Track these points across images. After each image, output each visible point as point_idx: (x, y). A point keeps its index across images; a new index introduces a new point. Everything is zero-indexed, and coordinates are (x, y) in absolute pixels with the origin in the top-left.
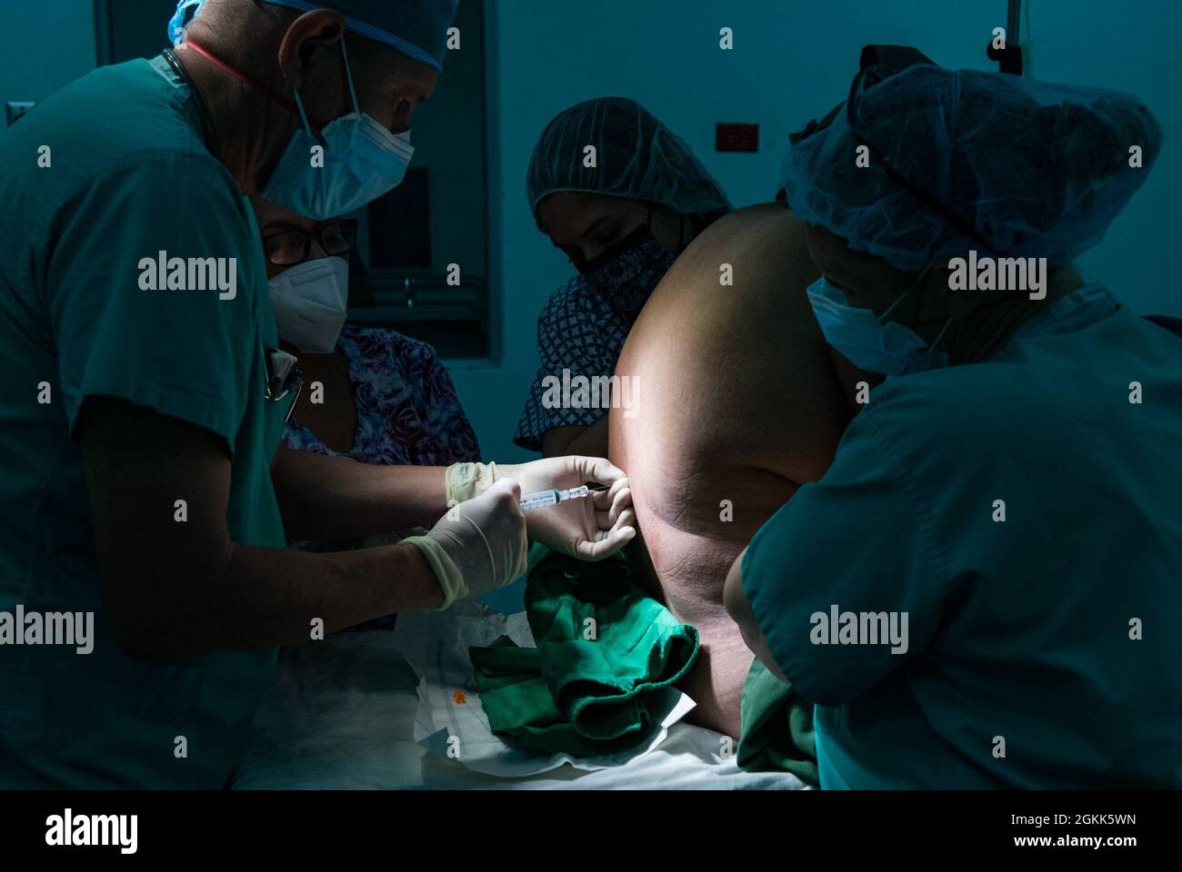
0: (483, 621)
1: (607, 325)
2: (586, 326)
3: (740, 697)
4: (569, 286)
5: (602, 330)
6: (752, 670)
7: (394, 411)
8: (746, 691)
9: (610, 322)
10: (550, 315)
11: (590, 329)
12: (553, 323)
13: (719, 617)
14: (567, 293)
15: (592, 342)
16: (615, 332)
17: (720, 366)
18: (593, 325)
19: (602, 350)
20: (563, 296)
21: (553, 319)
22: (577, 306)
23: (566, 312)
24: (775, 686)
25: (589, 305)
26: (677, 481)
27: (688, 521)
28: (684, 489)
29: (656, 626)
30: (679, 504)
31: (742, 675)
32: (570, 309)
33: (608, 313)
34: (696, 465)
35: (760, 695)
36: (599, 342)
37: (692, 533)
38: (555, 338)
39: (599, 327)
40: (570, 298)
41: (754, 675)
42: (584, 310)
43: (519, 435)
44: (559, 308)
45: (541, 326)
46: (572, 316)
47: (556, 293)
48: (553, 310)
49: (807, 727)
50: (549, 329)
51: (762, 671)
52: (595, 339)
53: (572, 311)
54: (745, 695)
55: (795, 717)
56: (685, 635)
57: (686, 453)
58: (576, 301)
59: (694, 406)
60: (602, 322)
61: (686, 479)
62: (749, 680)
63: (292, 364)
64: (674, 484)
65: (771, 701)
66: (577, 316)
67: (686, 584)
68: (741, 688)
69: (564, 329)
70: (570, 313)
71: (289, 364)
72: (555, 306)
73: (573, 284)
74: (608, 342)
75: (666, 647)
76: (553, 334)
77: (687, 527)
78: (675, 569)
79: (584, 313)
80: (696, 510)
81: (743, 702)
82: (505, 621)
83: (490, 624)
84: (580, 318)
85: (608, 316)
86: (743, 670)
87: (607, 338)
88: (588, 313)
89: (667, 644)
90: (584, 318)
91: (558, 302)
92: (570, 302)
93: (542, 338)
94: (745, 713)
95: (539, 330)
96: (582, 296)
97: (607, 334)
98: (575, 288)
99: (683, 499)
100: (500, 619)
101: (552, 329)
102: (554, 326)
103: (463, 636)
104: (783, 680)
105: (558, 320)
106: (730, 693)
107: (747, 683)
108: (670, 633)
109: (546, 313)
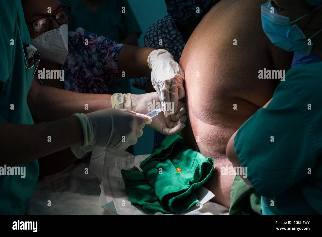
0: (125, 158)
1: (173, 40)
2: (165, 39)
3: (230, 191)
4: (158, 23)
5: (172, 42)
6: (235, 179)
7: (78, 73)
8: (233, 188)
9: (175, 38)
10: (150, 34)
11: (167, 41)
12: (151, 38)
13: (221, 159)
14: (157, 26)
15: (168, 46)
16: (177, 43)
17: (225, 57)
18: (168, 39)
19: (171, 50)
20: (156, 27)
21: (151, 36)
22: (162, 31)
23: (157, 33)
24: (245, 186)
25: (166, 31)
26: (206, 103)
27: (210, 119)
28: (209, 106)
29: (197, 160)
30: (207, 113)
31: (231, 182)
32: (158, 33)
33: (174, 34)
34: (215, 96)
35: (239, 190)
36: (170, 46)
37: (211, 124)
38: (152, 44)
39: (171, 40)
40: (159, 28)
41: (236, 181)
42: (164, 33)
43: (135, 83)
44: (154, 32)
45: (146, 39)
46: (159, 35)
47: (152, 26)
48: (152, 32)
49: (258, 203)
50: (149, 40)
51: (239, 180)
52: (169, 45)
53: (159, 33)
54: (232, 189)
55: (253, 198)
56: (209, 162)
57: (211, 92)
58: (161, 29)
59: (214, 73)
60: (172, 38)
61: (210, 102)
62: (234, 184)
63: (35, 51)
64: (205, 104)
65: (243, 192)
66: (161, 35)
67: (208, 146)
68: (230, 187)
69: (156, 40)
70: (159, 34)
71: (34, 51)
72: (152, 31)
73: (159, 22)
74: (173, 47)
75: (201, 168)
76: (151, 42)
77: (209, 122)
78: (204, 139)
79: (164, 34)
80: (213, 115)
81: (231, 192)
82: (134, 158)
83: (128, 159)
84: (163, 36)
85: (174, 36)
86: (231, 180)
87: (173, 45)
88: (166, 34)
89: (202, 166)
90: (164, 36)
91: (153, 29)
92: (159, 29)
93: (146, 44)
94: (233, 196)
95: (145, 40)
96: (164, 27)
97: (173, 43)
98: (161, 24)
99: (208, 110)
100: (132, 157)
101: (151, 40)
102: (152, 39)
103: (117, 164)
104: (248, 184)
105: (154, 36)
106: (226, 189)
107: (233, 185)
108: (203, 161)
109: (148, 34)
